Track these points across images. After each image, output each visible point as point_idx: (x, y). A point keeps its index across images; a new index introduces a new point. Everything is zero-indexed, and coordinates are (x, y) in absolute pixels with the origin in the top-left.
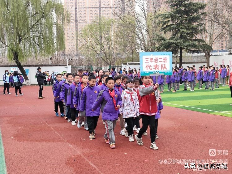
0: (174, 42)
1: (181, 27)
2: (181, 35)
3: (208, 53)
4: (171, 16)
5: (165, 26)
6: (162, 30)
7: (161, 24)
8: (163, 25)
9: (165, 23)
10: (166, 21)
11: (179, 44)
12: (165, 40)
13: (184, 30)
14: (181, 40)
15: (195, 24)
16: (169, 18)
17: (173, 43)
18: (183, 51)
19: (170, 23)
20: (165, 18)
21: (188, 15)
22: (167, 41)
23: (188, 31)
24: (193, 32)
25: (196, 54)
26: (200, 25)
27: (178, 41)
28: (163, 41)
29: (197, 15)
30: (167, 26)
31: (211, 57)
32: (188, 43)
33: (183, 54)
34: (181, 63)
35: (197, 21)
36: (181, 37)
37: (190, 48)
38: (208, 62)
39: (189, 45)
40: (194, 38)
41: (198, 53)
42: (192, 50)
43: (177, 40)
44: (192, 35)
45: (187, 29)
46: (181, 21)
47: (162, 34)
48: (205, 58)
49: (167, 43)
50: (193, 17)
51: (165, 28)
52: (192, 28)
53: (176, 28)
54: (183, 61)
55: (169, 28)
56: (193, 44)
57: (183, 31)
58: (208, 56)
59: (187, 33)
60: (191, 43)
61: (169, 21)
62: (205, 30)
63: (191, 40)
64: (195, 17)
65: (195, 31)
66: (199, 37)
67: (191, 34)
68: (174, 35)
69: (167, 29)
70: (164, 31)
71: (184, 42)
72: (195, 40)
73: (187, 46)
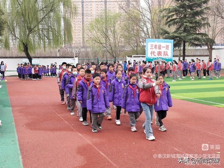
0: (178, 35)
1: (185, 21)
2: (185, 28)
3: (211, 46)
4: (175, 10)
5: (169, 20)
6: (166, 24)
7: (165, 18)
8: (167, 19)
9: (169, 17)
10: (170, 15)
11: (183, 38)
12: (169, 34)
13: (188, 24)
14: (185, 34)
15: (198, 18)
16: (173, 12)
17: (177, 37)
18: (187, 44)
19: (174, 17)
20: (170, 13)
21: (192, 9)
22: (171, 35)
23: (191, 25)
24: (196, 26)
25: (199, 48)
26: (203, 19)
27: (182, 34)
28: (167, 35)
29: (201, 9)
30: (171, 20)
31: (213, 51)
32: (191, 37)
33: (186, 48)
34: (184, 56)
35: (201, 16)
36: (185, 31)
37: (193, 41)
39: (193, 39)
40: (197, 32)
41: (201, 47)
42: (195, 44)
43: (180, 33)
44: (196, 29)
45: (191, 23)
46: (185, 16)
47: (166, 28)
48: (208, 51)
49: (170, 37)
50: (197, 11)
51: (169, 22)
52: (196, 22)
53: (180, 22)
54: (186, 54)
55: (173, 22)
56: (197, 38)
57: (186, 25)
58: (211, 49)
59: (191, 27)
60: (194, 37)
61: (173, 15)
62: (208, 24)
63: (195, 34)
64: (199, 11)
65: (198, 24)
66: (202, 31)
67: (194, 28)
68: (178, 29)
69: (171, 23)
70: (168, 25)
71: (187, 36)
72: (198, 34)
73: (190, 39)
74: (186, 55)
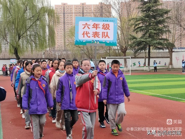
0: (144, 40)
1: (149, 28)
2: (150, 35)
3: (171, 49)
4: (142, 19)
5: (136, 27)
6: (134, 31)
7: (133, 26)
9: (136, 25)
10: (137, 23)
11: (148, 42)
12: (136, 39)
13: (152, 31)
14: (150, 39)
15: (160, 26)
16: (140, 21)
17: (143, 42)
18: (151, 48)
19: (141, 25)
20: (137, 21)
21: (155, 19)
22: (138, 40)
23: (155, 32)
24: (159, 33)
25: (161, 51)
26: (165, 27)
27: (148, 40)
29: (163, 18)
30: (138, 28)
31: (173, 53)
32: (155, 42)
33: (151, 51)
34: (149, 58)
35: (163, 24)
36: (150, 36)
37: (157, 45)
38: (171, 58)
39: (156, 43)
40: (160, 38)
41: (163, 50)
42: (158, 47)
43: (146, 39)
44: (159, 35)
45: (154, 30)
46: (150, 24)
47: (134, 34)
48: (169, 53)
49: (138, 42)
50: (160, 20)
51: (137, 29)
52: (159, 29)
53: (145, 29)
55: (140, 29)
56: (160, 42)
57: (151, 32)
58: (171, 52)
59: (155, 33)
60: (157, 42)
61: (140, 23)
62: (169, 31)
63: (158, 39)
64: (161, 20)
65: (161, 31)
66: (164, 36)
67: (157, 34)
68: (144, 35)
69: (138, 30)
71: (152, 40)
72: (161, 39)
73: (154, 44)
74: (151, 56)
